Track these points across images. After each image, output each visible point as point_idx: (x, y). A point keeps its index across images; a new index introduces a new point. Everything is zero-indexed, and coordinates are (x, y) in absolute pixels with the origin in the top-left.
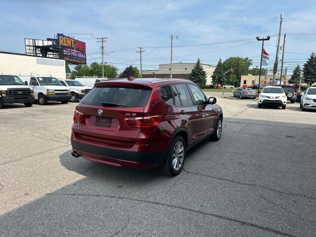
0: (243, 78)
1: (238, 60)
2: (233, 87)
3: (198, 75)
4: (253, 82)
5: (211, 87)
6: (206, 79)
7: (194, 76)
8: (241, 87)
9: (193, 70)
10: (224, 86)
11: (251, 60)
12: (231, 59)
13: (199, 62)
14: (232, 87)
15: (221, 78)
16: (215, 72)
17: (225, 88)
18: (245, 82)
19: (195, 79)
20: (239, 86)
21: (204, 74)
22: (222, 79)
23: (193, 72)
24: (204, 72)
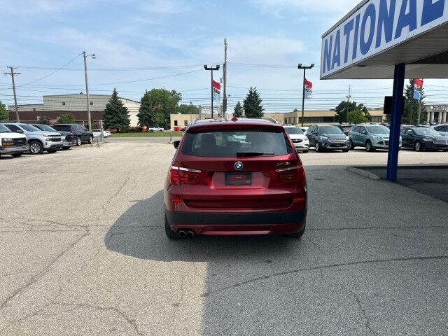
0: (173, 117)
1: (164, 92)
2: (163, 129)
3: (117, 113)
4: (186, 122)
5: (138, 130)
6: (130, 118)
7: (111, 114)
8: (172, 129)
9: (108, 106)
10: (150, 129)
11: (180, 94)
12: (154, 91)
13: (115, 94)
14: (161, 130)
15: (150, 117)
16: (142, 109)
17: (152, 130)
18: (176, 123)
19: (112, 118)
20: (169, 128)
21: (125, 111)
22: (152, 119)
23: (108, 108)
24: (124, 108)
